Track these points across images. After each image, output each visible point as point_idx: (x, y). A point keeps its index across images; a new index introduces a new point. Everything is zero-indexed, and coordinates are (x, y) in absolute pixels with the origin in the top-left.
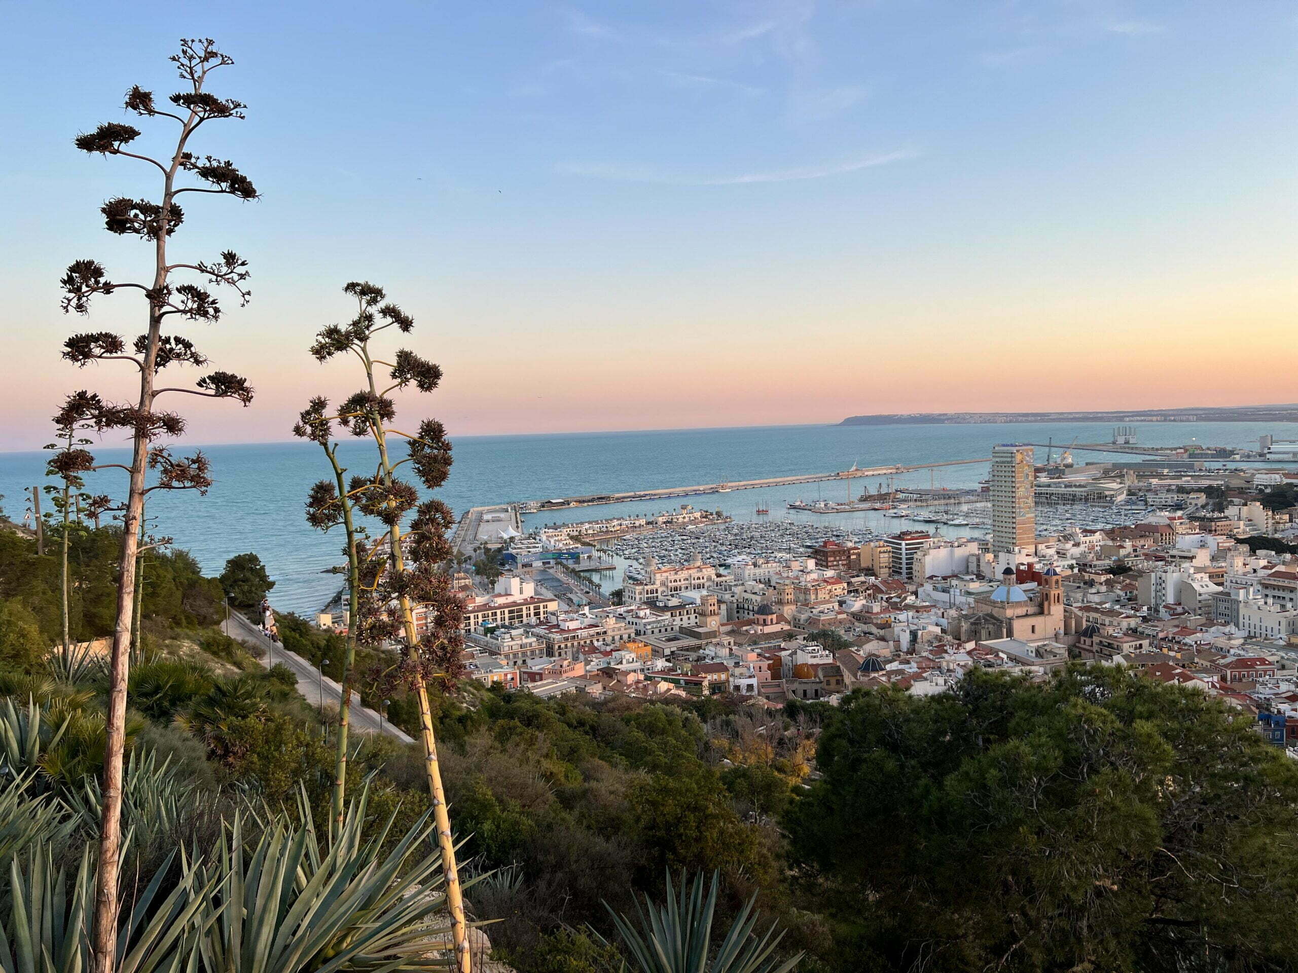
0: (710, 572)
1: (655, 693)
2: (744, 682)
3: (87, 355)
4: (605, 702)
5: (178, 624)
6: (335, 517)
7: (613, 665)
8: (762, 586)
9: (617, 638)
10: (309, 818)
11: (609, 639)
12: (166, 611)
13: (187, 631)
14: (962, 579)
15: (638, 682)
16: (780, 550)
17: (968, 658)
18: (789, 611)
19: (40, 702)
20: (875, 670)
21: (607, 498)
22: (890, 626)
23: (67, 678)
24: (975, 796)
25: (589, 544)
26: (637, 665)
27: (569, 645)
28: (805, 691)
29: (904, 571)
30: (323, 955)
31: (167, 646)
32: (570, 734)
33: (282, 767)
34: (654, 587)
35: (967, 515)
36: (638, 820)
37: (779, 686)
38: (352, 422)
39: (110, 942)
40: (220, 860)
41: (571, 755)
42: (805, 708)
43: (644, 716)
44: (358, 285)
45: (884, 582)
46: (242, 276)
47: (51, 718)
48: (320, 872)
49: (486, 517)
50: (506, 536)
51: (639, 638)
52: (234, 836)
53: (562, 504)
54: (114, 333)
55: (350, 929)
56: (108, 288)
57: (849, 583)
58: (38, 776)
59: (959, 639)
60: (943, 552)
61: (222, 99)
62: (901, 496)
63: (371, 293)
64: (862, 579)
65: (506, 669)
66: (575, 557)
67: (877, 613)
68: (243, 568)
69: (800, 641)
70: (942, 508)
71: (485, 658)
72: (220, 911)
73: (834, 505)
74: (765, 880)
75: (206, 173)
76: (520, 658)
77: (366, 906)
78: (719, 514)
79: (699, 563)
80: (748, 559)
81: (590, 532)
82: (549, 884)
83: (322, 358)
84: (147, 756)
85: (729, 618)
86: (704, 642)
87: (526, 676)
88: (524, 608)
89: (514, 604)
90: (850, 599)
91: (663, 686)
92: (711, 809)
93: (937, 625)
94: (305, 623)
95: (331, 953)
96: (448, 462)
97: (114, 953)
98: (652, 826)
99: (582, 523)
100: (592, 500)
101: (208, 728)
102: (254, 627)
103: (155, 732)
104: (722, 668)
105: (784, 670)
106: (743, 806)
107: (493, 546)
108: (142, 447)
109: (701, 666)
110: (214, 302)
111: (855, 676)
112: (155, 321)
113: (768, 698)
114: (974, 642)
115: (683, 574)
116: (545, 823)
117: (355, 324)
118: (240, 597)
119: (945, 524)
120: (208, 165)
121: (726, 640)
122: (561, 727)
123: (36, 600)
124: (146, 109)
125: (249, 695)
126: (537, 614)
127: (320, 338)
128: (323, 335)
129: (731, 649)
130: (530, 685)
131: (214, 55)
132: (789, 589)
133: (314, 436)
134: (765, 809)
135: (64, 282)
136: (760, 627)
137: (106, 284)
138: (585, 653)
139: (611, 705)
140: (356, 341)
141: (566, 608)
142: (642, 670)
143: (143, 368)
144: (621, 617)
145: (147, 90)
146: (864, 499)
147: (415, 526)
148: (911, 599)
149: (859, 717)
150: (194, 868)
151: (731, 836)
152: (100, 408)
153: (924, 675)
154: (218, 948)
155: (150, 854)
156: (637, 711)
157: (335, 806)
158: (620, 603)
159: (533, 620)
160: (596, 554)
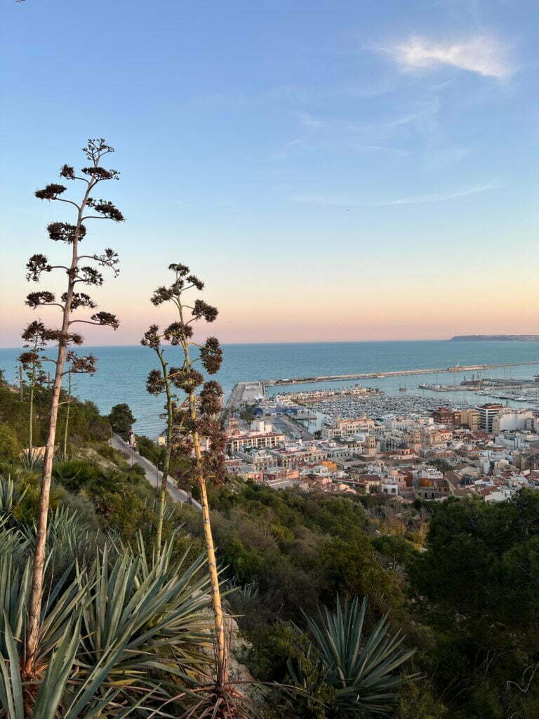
0: (372, 423)
1: (338, 490)
2: (390, 487)
3: (37, 303)
4: (310, 494)
5: (87, 440)
6: (161, 389)
7: (314, 473)
8: (401, 432)
9: (317, 458)
10: (143, 550)
11: (312, 458)
12: (81, 432)
13: (92, 444)
14: (522, 433)
15: (328, 484)
16: (413, 412)
17: (525, 479)
18: (417, 447)
19: (14, 478)
20: (468, 484)
21: (314, 379)
22: (478, 459)
23: (30, 466)
24: (522, 566)
25: (302, 405)
26: (328, 474)
27: (290, 460)
28: (426, 494)
29: (487, 427)
30: (147, 625)
31: (81, 451)
32: (290, 511)
33: (131, 521)
34: (339, 430)
35: (526, 395)
36: (323, 563)
37: (410, 490)
38: (171, 338)
39: (37, 610)
40: (96, 570)
41: (289, 523)
42: (426, 505)
43: (331, 503)
44: (175, 265)
45: (475, 433)
46: (115, 262)
47: (19, 487)
48: (147, 580)
49: (247, 388)
50: (257, 398)
51: (329, 459)
52: (104, 557)
53: (288, 382)
54: (50, 291)
55: (161, 613)
56: (49, 269)
57: (454, 433)
58: (11, 517)
59: (520, 468)
60: (511, 416)
61: (107, 170)
62: (485, 383)
63: (182, 269)
64: (462, 430)
65: (256, 472)
66: (295, 411)
67: (470, 451)
68: (120, 412)
69: (424, 465)
70: (511, 391)
71: (244, 465)
72: (94, 597)
73: (445, 387)
74: (396, 603)
75: (99, 208)
76: (263, 466)
77: (170, 601)
78: (377, 390)
79: (365, 418)
80: (394, 417)
81: (303, 398)
82: (273, 595)
83: (156, 304)
84: (64, 511)
85: (382, 450)
86: (367, 463)
87: (266, 476)
88: (266, 438)
89: (261, 436)
90: (454, 442)
91: (343, 487)
92: (367, 560)
93: (506, 459)
94: (151, 442)
95: (152, 625)
96: (220, 360)
97: (39, 617)
98: (332, 568)
99: (299, 393)
100: (305, 380)
101: (97, 497)
102: (126, 443)
103: (70, 497)
104: (377, 478)
105: (414, 481)
106: (385, 559)
107: (250, 404)
108: (62, 350)
109: (365, 476)
110: (100, 275)
111: (456, 486)
112: (71, 285)
113: (404, 497)
114: (529, 470)
115: (355, 424)
116: (271, 561)
117: (174, 286)
118: (119, 427)
119: (512, 400)
120: (100, 204)
121: (380, 462)
122: (283, 506)
123: (17, 424)
124: (71, 176)
125: (117, 480)
126: (273, 442)
127: (156, 293)
128: (157, 292)
129: (383, 468)
130: (268, 481)
131: (104, 147)
132: (418, 435)
133: (151, 346)
134: (400, 561)
135: (28, 266)
136: (400, 456)
137: (48, 266)
138: (299, 465)
139: (312, 495)
140: (174, 295)
141: (289, 440)
142: (331, 477)
143: (65, 310)
144: (319, 446)
145: (71, 167)
146: (464, 384)
147: (202, 394)
148: (491, 443)
149: (452, 514)
150: (82, 573)
151: (377, 576)
152: (43, 330)
153: (498, 488)
154: (92, 616)
155: (61, 564)
156: (327, 500)
157: (156, 545)
158: (319, 438)
159: (271, 445)
160: (306, 410)
